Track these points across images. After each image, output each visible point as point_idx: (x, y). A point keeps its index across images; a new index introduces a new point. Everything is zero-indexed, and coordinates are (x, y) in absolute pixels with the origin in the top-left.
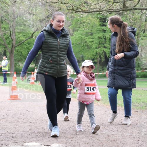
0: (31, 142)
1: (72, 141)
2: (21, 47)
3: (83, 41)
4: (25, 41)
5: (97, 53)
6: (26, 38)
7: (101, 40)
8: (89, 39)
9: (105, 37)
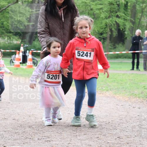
0: (14, 145)
1: (70, 145)
2: (2, 16)
3: (88, 7)
4: (7, 7)
5: (106, 25)
6: (9, 3)
7: (112, 6)
8: (96, 5)
9: (118, 3)
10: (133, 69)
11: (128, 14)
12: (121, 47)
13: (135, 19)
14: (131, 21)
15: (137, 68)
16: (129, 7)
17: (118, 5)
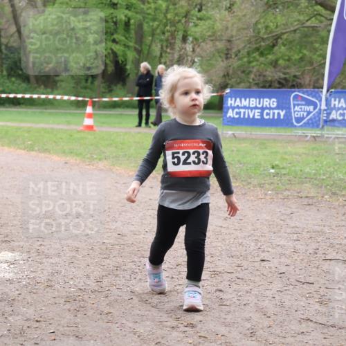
9: (114, 20)
10: (140, 125)
11: (131, 38)
12: (121, 89)
13: (141, 46)
14: (136, 49)
15: (147, 123)
16: (132, 27)
17: (115, 23)
